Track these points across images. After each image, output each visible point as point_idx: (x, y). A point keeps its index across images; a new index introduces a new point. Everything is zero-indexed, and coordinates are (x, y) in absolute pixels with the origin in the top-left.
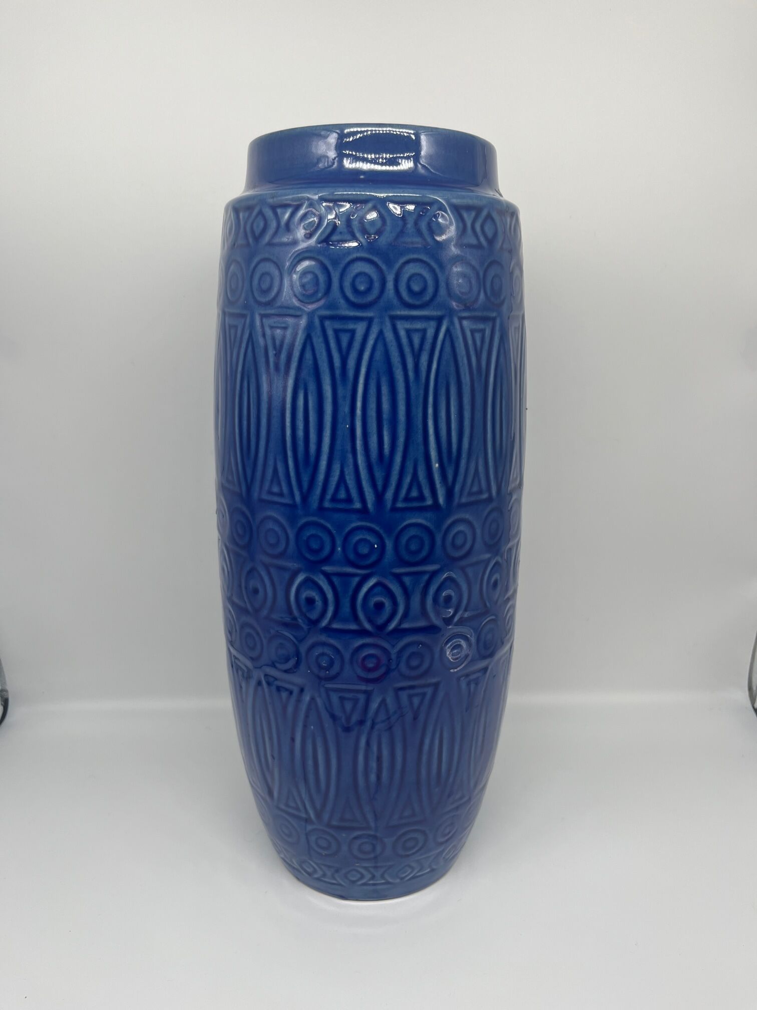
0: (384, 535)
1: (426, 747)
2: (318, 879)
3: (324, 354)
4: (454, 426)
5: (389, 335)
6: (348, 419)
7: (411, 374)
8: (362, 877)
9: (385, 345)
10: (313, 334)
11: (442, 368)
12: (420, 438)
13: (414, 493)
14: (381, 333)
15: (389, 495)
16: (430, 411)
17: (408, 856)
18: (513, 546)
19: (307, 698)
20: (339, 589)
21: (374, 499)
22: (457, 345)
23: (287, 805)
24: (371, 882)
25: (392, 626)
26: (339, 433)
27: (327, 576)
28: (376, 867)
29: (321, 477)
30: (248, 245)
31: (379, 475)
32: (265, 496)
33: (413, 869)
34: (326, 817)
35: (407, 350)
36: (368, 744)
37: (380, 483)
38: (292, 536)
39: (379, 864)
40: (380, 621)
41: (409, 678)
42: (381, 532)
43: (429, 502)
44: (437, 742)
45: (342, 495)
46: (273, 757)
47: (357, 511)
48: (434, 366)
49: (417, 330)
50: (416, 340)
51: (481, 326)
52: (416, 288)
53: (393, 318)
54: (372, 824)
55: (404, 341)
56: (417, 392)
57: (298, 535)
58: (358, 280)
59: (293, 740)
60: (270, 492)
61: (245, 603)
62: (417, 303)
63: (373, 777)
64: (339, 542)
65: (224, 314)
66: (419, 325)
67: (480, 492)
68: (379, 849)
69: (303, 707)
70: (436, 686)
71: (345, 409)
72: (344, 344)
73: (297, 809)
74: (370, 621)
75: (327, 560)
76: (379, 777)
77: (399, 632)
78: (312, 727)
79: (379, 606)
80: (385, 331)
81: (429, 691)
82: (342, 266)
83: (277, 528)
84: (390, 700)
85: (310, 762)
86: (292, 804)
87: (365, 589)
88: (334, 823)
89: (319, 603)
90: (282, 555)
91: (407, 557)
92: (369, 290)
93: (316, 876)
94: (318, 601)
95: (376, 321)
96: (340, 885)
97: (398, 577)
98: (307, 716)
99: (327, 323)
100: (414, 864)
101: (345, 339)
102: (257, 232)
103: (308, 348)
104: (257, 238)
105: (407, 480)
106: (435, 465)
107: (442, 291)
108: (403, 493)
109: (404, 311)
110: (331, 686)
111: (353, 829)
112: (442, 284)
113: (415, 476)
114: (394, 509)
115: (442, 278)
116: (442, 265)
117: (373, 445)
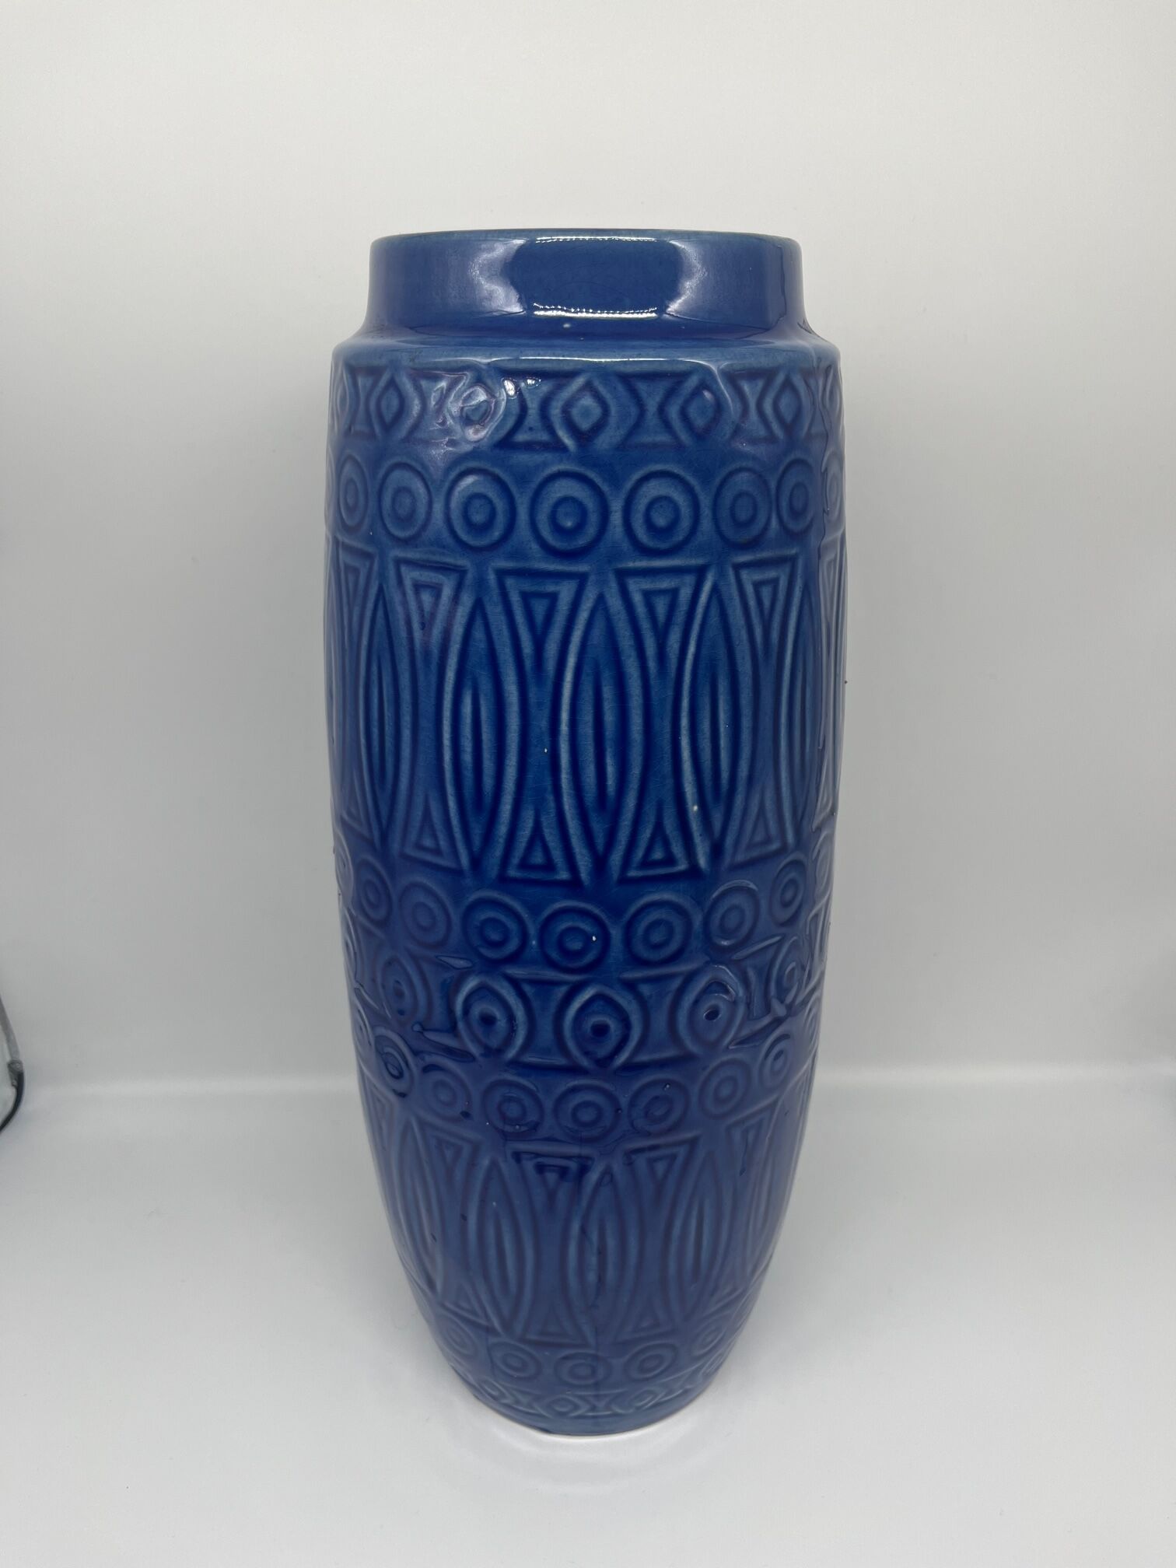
0: (607, 921)
1: (676, 1232)
2: (507, 1405)
3: (506, 632)
4: (724, 742)
5: (615, 603)
6: (547, 739)
7: (652, 665)
8: (576, 1407)
9: (609, 620)
10: (486, 599)
11: (704, 652)
12: (667, 766)
13: (658, 854)
14: (601, 599)
15: (616, 858)
16: (684, 722)
17: (647, 1379)
18: (820, 910)
19: (485, 1162)
20: (534, 1004)
21: (590, 866)
22: (730, 611)
23: (458, 1305)
24: (591, 1414)
25: (622, 1058)
26: (533, 761)
27: (515, 983)
28: (597, 1397)
29: (502, 829)
30: (372, 435)
31: (599, 828)
32: (410, 851)
33: (655, 1395)
34: (518, 1328)
35: (645, 625)
36: (584, 1231)
37: (600, 841)
38: (456, 919)
39: (602, 1393)
40: (603, 1051)
41: (648, 1135)
42: (603, 916)
43: (682, 866)
44: (693, 1222)
45: (538, 858)
46: (434, 1237)
47: (562, 884)
48: (692, 649)
49: (662, 592)
50: (661, 609)
51: (771, 574)
52: (661, 521)
53: (622, 575)
54: (591, 1340)
55: (641, 610)
56: (662, 694)
57: (466, 916)
58: (561, 510)
59: (464, 1218)
60: (419, 847)
62: (663, 546)
63: (592, 1277)
64: (533, 932)
65: (337, 545)
66: (665, 584)
67: (768, 840)
68: (601, 1372)
69: (480, 1175)
70: (693, 1143)
71: (541, 723)
72: (539, 617)
73: (474, 1313)
74: (586, 1053)
75: (514, 959)
76: (601, 1279)
77: (632, 1068)
78: (494, 1204)
79: (601, 1031)
80: (608, 596)
81: (682, 1152)
82: (534, 485)
83: (432, 904)
84: (618, 1166)
85: (492, 1252)
86: (464, 1305)
87: (576, 1005)
88: (533, 1337)
89: (502, 1023)
90: (441, 944)
91: (645, 954)
92: (580, 527)
93: (504, 1401)
94: (500, 1021)
95: (592, 578)
97: (631, 986)
98: (485, 1188)
99: (510, 582)
100: (657, 1389)
101: (540, 608)
102: (388, 417)
103: (478, 623)
104: (388, 427)
105: (646, 834)
106: (693, 809)
107: (706, 524)
108: (639, 853)
109: (640, 561)
110: (522, 1146)
111: (561, 1346)
112: (706, 511)
113: (659, 826)
114: (624, 881)
115: (705, 501)
116: (706, 479)
117: (588, 780)
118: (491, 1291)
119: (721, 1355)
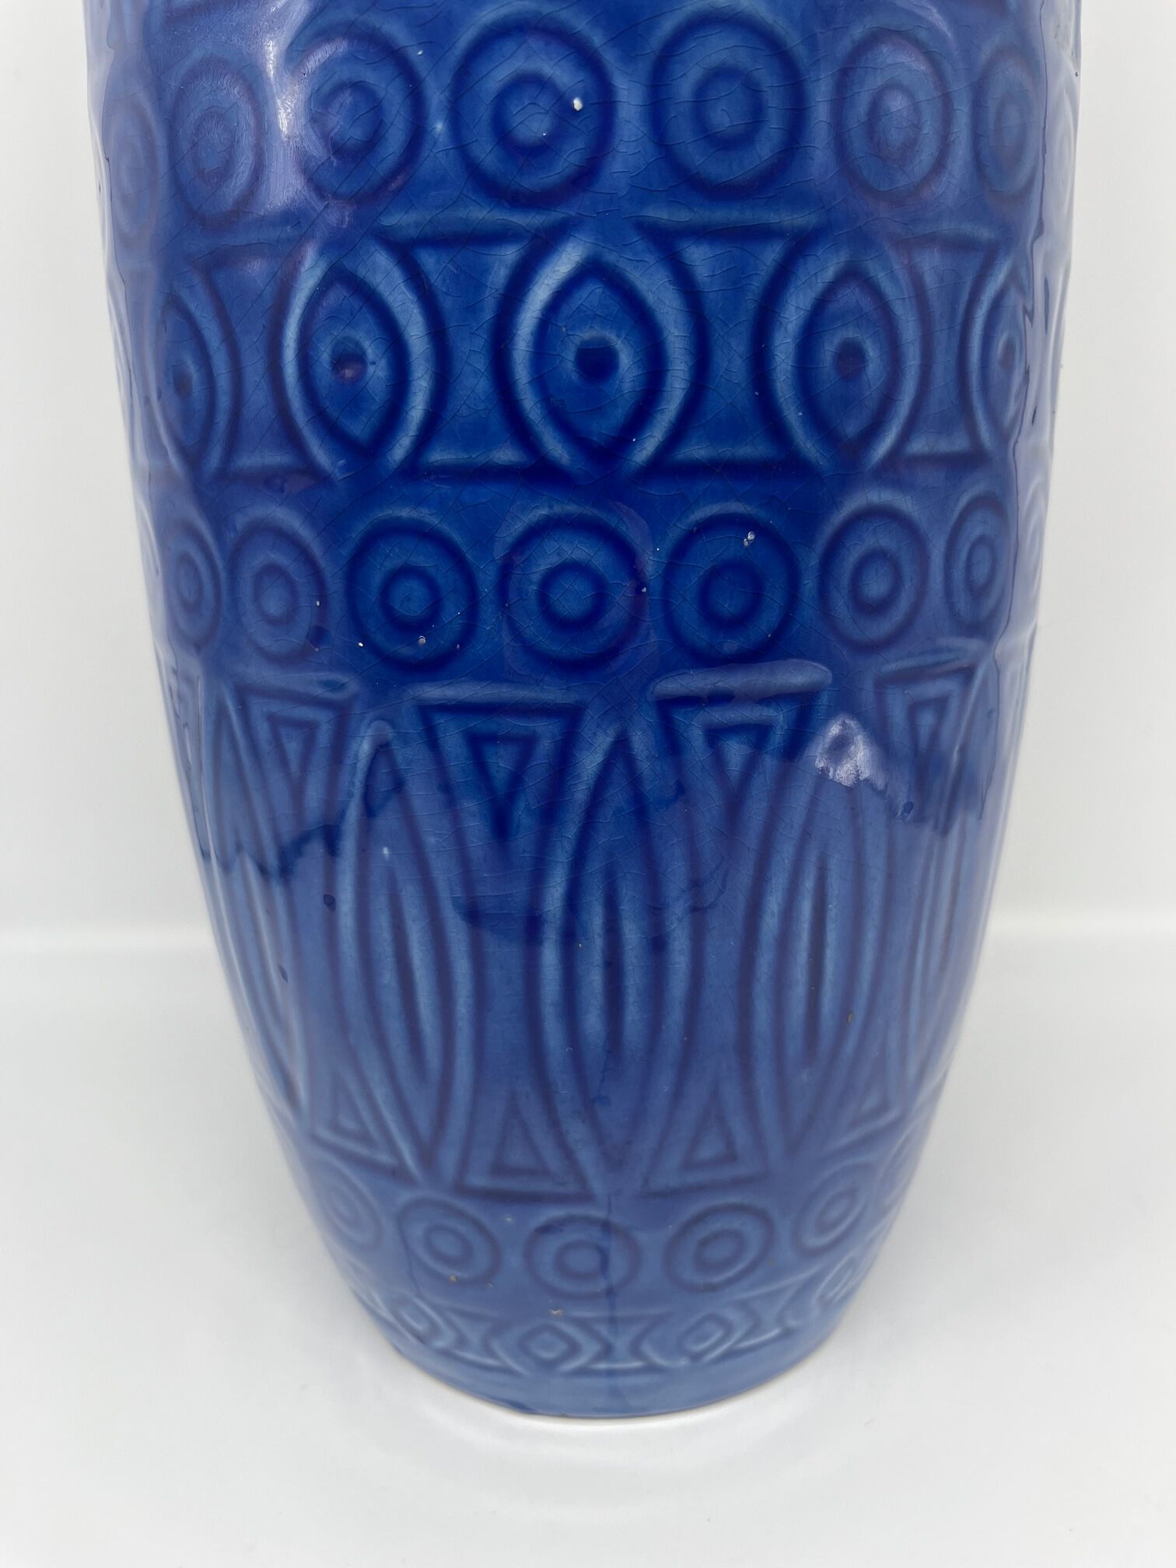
0: (610, 58)
1: (770, 923)
2: (446, 1354)
8: (574, 1349)
17: (712, 1288)
19: (363, 747)
20: (448, 304)
23: (336, 1128)
24: (603, 1366)
25: (646, 447)
27: (404, 253)
33: (728, 1328)
34: (449, 1158)
36: (573, 906)
39: (620, 1313)
40: (603, 427)
42: (597, 39)
44: (806, 908)
46: (284, 974)
54: (597, 1186)
59: (330, 902)
61: (166, 454)
63: (593, 1022)
64: (436, 97)
68: (619, 1265)
69: (355, 779)
73: (364, 1138)
74: (565, 426)
75: (397, 183)
77: (671, 474)
78: (386, 851)
79: (598, 362)
84: (642, 743)
85: (388, 977)
86: (349, 1124)
87: (540, 294)
88: (478, 1179)
89: (378, 371)
91: (696, 156)
93: (439, 1344)
94: (374, 363)
96: (506, 1371)
97: (666, 244)
98: (367, 813)
100: (732, 1315)
110: (434, 692)
111: (535, 1199)
118: (392, 1076)
119: (852, 1264)
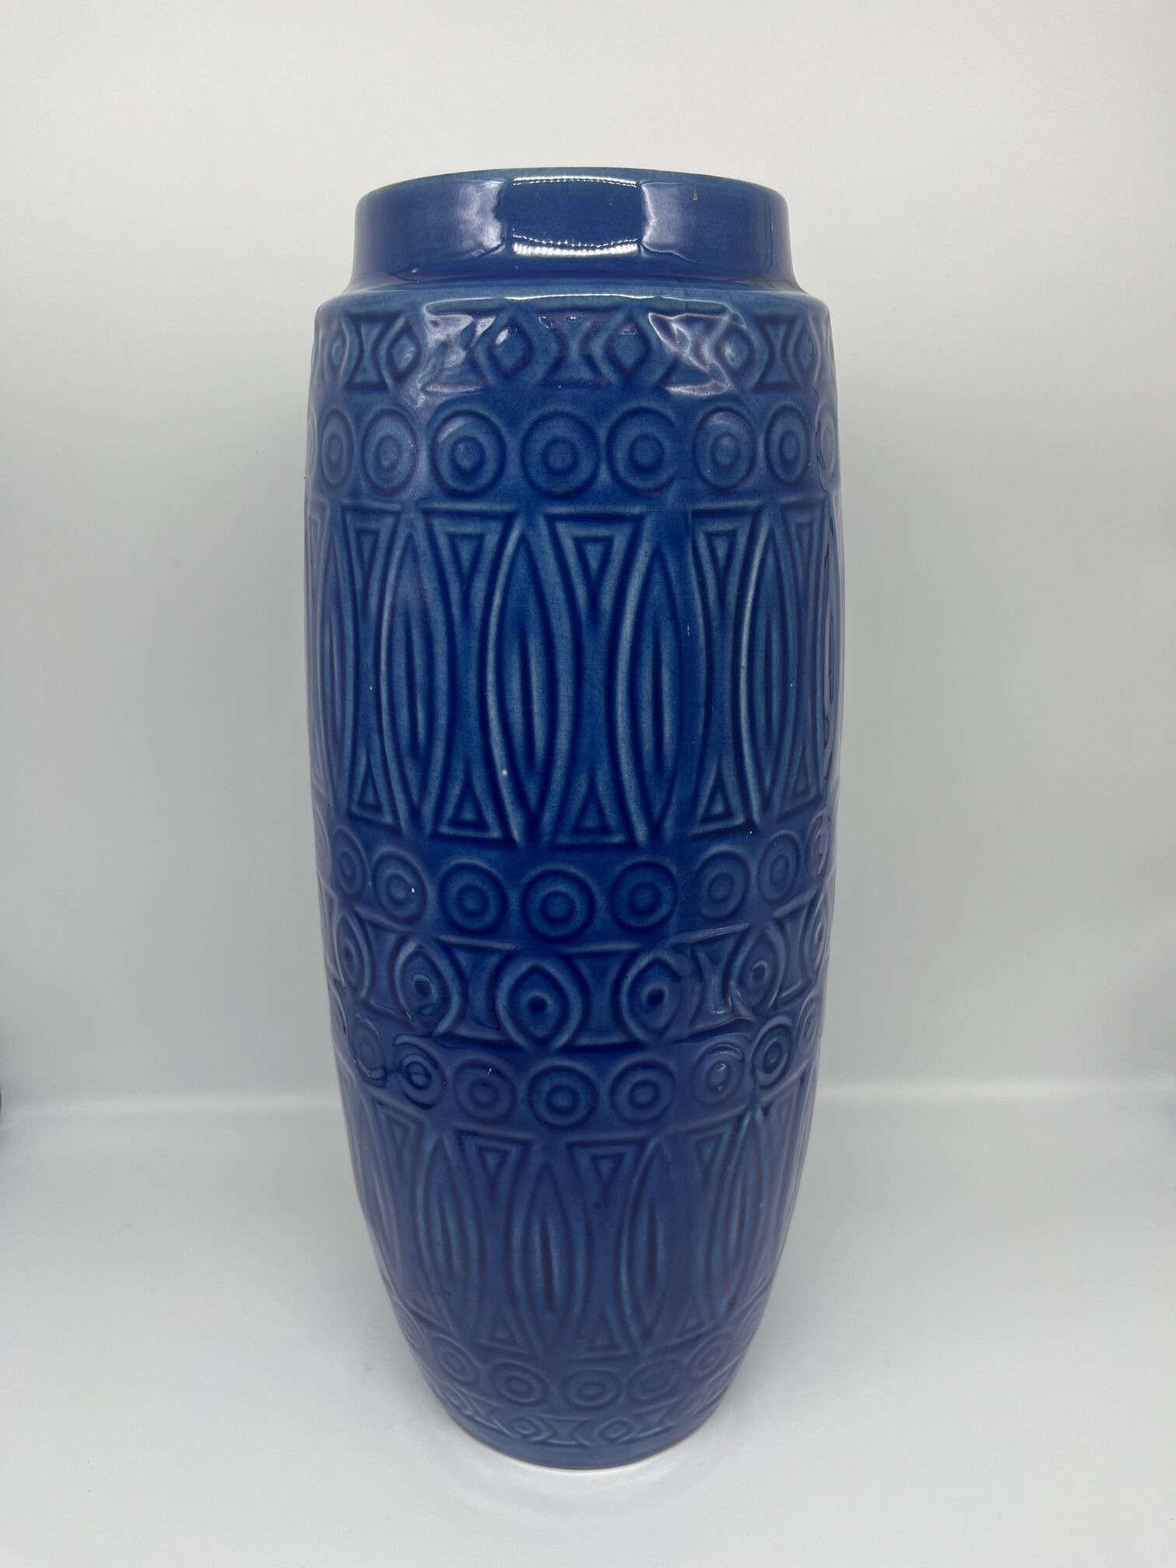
0: (424, 875)
4: (537, 707)
6: (372, 678)
7: (456, 611)
9: (415, 556)
11: (511, 605)
12: (473, 721)
13: (469, 814)
14: (410, 538)
15: (428, 810)
16: (491, 677)
17: (521, 1404)
20: (374, 947)
25: (443, 1027)
26: (364, 698)
27: (361, 923)
28: (476, 1400)
31: (412, 777)
33: (537, 1429)
35: (450, 569)
37: (414, 791)
39: (479, 1397)
41: (474, 1119)
42: (420, 868)
43: (495, 833)
45: (371, 797)
47: (387, 827)
48: (498, 598)
49: (466, 536)
50: (466, 553)
51: (601, 531)
52: (466, 463)
53: (429, 515)
55: (446, 553)
58: (384, 448)
62: (467, 488)
64: (369, 872)
66: (470, 528)
67: (605, 830)
70: (525, 1146)
71: (368, 660)
72: (367, 552)
75: (359, 896)
77: (454, 1040)
79: (423, 989)
80: (416, 535)
81: (513, 1151)
82: (365, 426)
84: (449, 1145)
87: (403, 956)
91: (459, 919)
95: (404, 517)
97: (448, 949)
99: (349, 518)
101: (367, 546)
105: (456, 788)
106: (501, 773)
107: (513, 469)
108: (449, 811)
109: (445, 502)
112: (513, 456)
113: (468, 785)
114: (436, 836)
115: (513, 444)
116: (512, 422)
117: (402, 723)
